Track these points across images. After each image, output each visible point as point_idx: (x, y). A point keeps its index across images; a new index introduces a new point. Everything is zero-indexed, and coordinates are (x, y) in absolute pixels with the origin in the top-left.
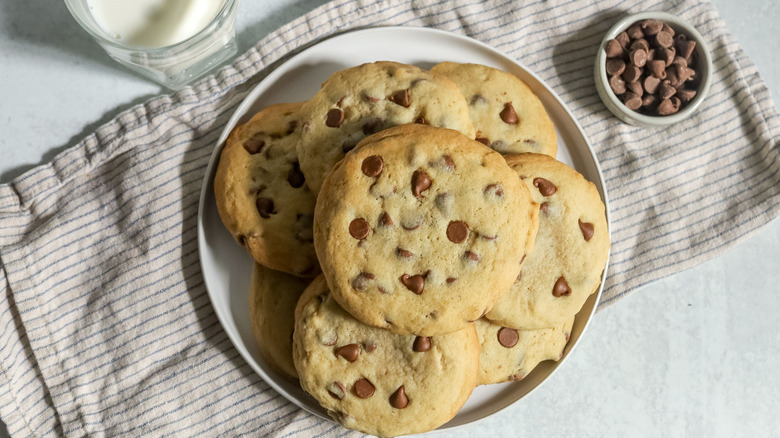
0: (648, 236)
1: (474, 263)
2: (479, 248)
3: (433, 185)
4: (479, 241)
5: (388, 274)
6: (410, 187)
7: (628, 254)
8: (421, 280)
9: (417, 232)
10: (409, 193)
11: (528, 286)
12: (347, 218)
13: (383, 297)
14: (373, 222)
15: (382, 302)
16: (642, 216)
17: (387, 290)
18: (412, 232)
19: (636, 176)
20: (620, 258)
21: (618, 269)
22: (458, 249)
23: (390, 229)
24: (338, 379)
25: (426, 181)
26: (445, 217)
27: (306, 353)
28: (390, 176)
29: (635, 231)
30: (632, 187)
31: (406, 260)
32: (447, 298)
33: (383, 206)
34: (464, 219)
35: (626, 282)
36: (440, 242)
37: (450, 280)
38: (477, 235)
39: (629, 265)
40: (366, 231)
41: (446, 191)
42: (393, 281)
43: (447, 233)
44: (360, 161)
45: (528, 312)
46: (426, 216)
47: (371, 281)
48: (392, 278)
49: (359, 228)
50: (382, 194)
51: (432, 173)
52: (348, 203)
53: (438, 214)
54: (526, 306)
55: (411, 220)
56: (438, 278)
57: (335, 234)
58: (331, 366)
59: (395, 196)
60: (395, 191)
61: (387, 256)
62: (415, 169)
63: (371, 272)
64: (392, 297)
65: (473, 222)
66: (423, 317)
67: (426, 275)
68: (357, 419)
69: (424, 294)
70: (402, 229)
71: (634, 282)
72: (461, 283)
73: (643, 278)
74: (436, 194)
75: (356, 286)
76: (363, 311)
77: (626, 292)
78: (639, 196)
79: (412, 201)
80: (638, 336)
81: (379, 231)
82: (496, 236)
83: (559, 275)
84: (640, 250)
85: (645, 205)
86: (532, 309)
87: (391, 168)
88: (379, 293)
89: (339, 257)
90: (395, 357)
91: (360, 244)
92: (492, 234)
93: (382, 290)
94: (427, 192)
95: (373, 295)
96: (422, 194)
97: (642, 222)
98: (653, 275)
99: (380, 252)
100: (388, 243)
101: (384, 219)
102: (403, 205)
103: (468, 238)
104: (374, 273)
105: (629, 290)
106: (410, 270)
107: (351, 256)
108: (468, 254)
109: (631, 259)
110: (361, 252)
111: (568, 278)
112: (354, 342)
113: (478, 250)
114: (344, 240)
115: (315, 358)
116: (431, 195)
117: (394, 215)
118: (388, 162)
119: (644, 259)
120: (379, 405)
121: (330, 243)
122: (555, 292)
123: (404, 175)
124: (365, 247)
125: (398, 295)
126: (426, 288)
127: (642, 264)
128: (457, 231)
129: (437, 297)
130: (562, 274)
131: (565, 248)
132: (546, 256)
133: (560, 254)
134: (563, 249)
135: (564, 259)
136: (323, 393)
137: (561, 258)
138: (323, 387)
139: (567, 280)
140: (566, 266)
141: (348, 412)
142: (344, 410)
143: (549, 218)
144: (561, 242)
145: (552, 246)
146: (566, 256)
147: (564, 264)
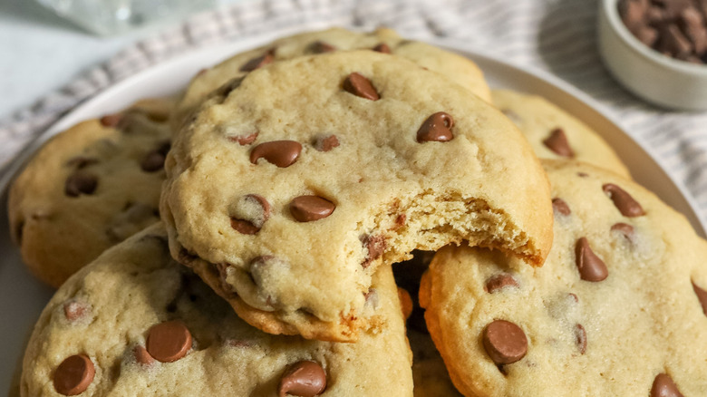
11: (603, 370)
24: (257, 190)
27: (190, 160)
58: (242, 172)
68: (293, 268)
90: (379, 159)
111: (678, 376)
112: (294, 138)
130: (666, 368)
131: (670, 319)
132: (633, 325)
133: (659, 327)
134: (666, 319)
135: (667, 339)
136: (219, 225)
137: (662, 336)
138: (219, 214)
139: (675, 381)
140: (673, 354)
141: (273, 251)
142: (265, 251)
143: (636, 255)
144: (659, 305)
145: (642, 310)
146: (671, 334)
147: (669, 349)
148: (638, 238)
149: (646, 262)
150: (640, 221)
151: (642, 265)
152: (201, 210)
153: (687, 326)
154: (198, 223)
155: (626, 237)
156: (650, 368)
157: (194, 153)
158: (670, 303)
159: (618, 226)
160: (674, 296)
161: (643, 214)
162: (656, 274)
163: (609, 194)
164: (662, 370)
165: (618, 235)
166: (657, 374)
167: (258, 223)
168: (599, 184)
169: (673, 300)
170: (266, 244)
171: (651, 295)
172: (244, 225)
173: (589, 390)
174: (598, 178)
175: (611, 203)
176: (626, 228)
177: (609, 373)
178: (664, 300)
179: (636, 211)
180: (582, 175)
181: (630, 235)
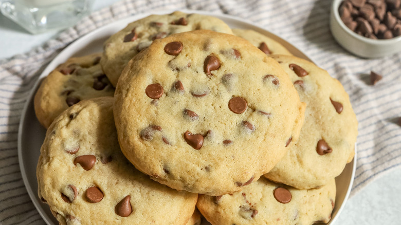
0: (382, 139)
1: (249, 131)
2: (255, 120)
3: (222, 67)
4: (255, 114)
5: (173, 128)
6: (203, 65)
7: (370, 152)
8: (202, 138)
9: (203, 99)
10: (201, 70)
11: (296, 143)
12: (146, 81)
13: (165, 146)
14: (167, 87)
15: (164, 150)
16: (373, 128)
17: (170, 141)
18: (199, 99)
19: (363, 100)
20: (364, 154)
21: (364, 161)
22: (237, 118)
23: (181, 93)
24: (73, 182)
25: (216, 64)
26: (229, 91)
27: (49, 158)
28: (186, 56)
29: (371, 137)
30: (362, 107)
31: (190, 118)
32: (222, 156)
33: (177, 76)
34: (245, 96)
35: (373, 168)
36: (222, 109)
37: (226, 142)
38: (254, 110)
39: (373, 159)
40: (160, 93)
41: (231, 72)
42: (177, 136)
43: (229, 104)
44: (164, 44)
45: (298, 164)
46: (213, 89)
47: (158, 132)
48: (176, 132)
49: (154, 91)
50: (178, 67)
51: (222, 58)
52: (148, 70)
53: (222, 88)
54: (295, 159)
55: (199, 89)
56: (217, 138)
57: (133, 92)
58: (69, 171)
59: (189, 70)
60: (189, 66)
61: (174, 114)
62: (208, 54)
63: (159, 125)
64: (173, 148)
65: (252, 98)
66: (198, 169)
67: (206, 135)
69: (202, 149)
70: (190, 95)
71: (380, 168)
72: (236, 146)
73: (386, 165)
74: (224, 74)
75: (144, 136)
76: (145, 158)
77: (374, 175)
78: (368, 113)
79: (203, 76)
80: (390, 215)
81: (171, 94)
82: (270, 114)
83: (320, 138)
84: (379, 148)
85: (374, 120)
86: (301, 162)
87: (189, 50)
88: (163, 143)
89: (133, 111)
91: (152, 103)
92: (267, 110)
93: (165, 141)
94: (216, 71)
95: (157, 144)
96: (212, 72)
97: (374, 132)
98: (393, 162)
99: (169, 110)
100: (177, 105)
101: (177, 86)
102: (194, 78)
103: (246, 111)
104: (161, 126)
105: (377, 173)
106: (193, 128)
107: (144, 110)
108: (245, 123)
109: (374, 154)
110: (153, 109)
111: (327, 140)
113: (253, 121)
114: (140, 97)
115: (56, 163)
116: (219, 74)
117: (186, 83)
118: (187, 46)
119: (383, 153)
120: (105, 211)
121: (127, 99)
122: (318, 150)
123: (199, 56)
124: (157, 105)
125: (179, 147)
126: (204, 145)
127: (383, 157)
128: (238, 104)
129: (213, 153)
130: (322, 137)
131: (322, 117)
132: (307, 122)
133: (318, 121)
134: (320, 117)
135: (322, 125)
136: (56, 196)
137: (319, 124)
138: (57, 191)
139: (326, 142)
140: (325, 131)
141: (75, 214)
142: (72, 213)
143: (305, 92)
144: (317, 112)
145: (311, 115)
146: (323, 123)
147: (323, 129)
148: (306, 85)
149: (310, 95)
150: (307, 77)
151: (309, 96)
152: (50, 187)
153: (329, 118)
154: (49, 192)
155: (300, 86)
156: (315, 138)
157: (51, 155)
158: (322, 110)
159: (297, 82)
160: (323, 107)
161: (308, 74)
162: (315, 99)
163: (292, 68)
164: (321, 138)
165: (297, 85)
166: (318, 140)
167: (71, 199)
168: (287, 65)
169: (323, 109)
170: (73, 210)
171: (314, 108)
172: (66, 198)
173: (291, 152)
174: (287, 62)
175: (293, 72)
176: (300, 82)
177: (298, 144)
178: (319, 109)
179: (304, 74)
180: (280, 62)
181: (302, 85)
